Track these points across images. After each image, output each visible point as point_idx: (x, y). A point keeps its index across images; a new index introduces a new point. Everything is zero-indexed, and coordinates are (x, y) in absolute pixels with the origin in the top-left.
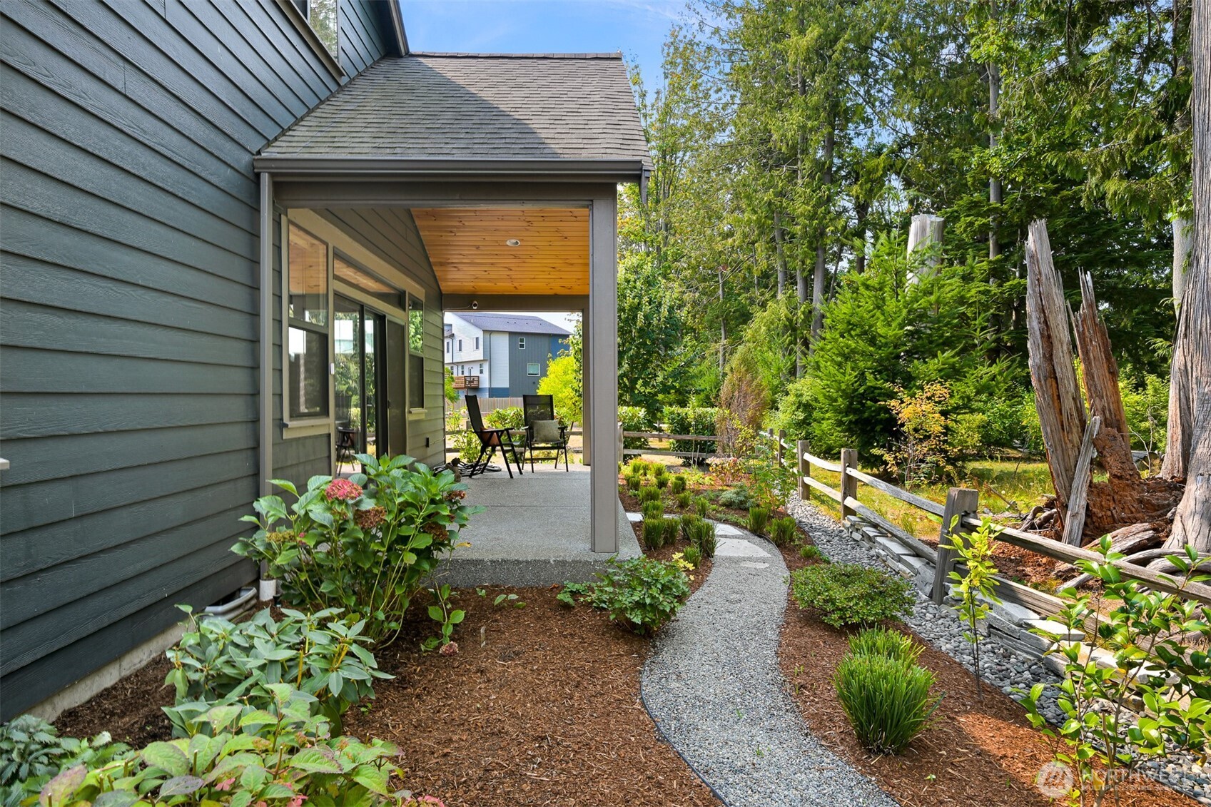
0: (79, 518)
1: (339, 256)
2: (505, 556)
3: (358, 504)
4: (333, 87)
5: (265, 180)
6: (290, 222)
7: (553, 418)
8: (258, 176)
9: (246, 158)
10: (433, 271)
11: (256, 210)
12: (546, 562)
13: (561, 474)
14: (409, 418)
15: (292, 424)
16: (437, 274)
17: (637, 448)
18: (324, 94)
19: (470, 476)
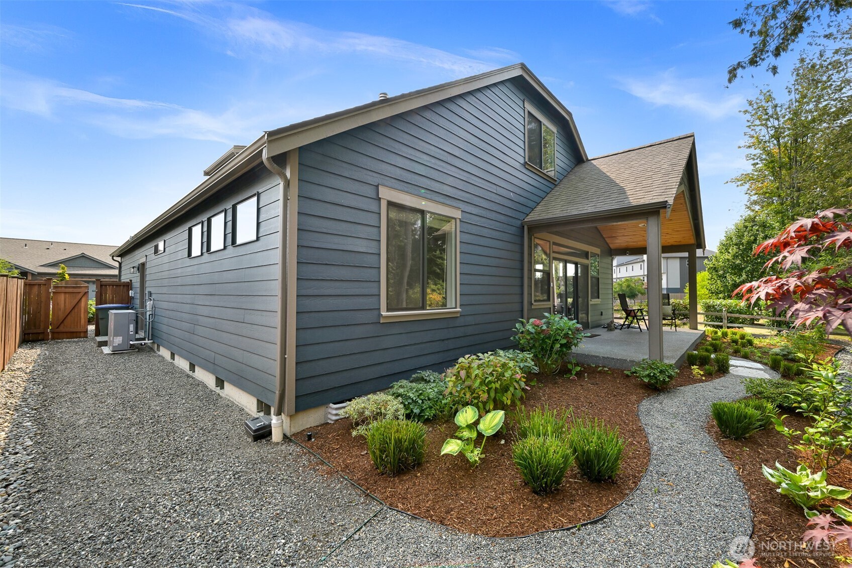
0: (475, 325)
1: (554, 244)
2: (609, 356)
3: (542, 327)
4: (552, 186)
5: (526, 227)
6: (535, 238)
7: (669, 305)
8: (523, 226)
9: (520, 222)
10: (605, 241)
11: (523, 237)
12: (626, 360)
13: (673, 332)
14: (590, 303)
15: (534, 304)
16: (608, 241)
17: (740, 323)
18: (548, 190)
19: (621, 329)
